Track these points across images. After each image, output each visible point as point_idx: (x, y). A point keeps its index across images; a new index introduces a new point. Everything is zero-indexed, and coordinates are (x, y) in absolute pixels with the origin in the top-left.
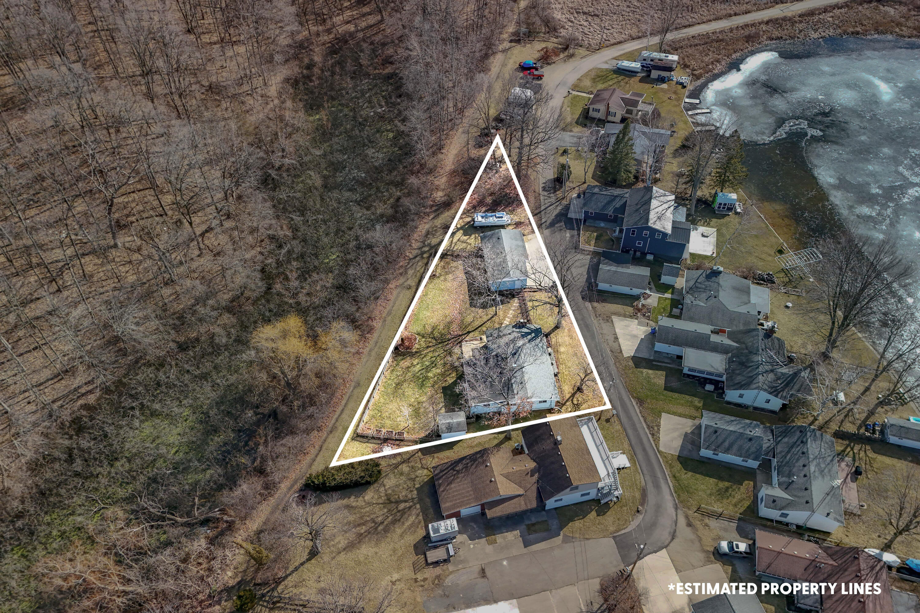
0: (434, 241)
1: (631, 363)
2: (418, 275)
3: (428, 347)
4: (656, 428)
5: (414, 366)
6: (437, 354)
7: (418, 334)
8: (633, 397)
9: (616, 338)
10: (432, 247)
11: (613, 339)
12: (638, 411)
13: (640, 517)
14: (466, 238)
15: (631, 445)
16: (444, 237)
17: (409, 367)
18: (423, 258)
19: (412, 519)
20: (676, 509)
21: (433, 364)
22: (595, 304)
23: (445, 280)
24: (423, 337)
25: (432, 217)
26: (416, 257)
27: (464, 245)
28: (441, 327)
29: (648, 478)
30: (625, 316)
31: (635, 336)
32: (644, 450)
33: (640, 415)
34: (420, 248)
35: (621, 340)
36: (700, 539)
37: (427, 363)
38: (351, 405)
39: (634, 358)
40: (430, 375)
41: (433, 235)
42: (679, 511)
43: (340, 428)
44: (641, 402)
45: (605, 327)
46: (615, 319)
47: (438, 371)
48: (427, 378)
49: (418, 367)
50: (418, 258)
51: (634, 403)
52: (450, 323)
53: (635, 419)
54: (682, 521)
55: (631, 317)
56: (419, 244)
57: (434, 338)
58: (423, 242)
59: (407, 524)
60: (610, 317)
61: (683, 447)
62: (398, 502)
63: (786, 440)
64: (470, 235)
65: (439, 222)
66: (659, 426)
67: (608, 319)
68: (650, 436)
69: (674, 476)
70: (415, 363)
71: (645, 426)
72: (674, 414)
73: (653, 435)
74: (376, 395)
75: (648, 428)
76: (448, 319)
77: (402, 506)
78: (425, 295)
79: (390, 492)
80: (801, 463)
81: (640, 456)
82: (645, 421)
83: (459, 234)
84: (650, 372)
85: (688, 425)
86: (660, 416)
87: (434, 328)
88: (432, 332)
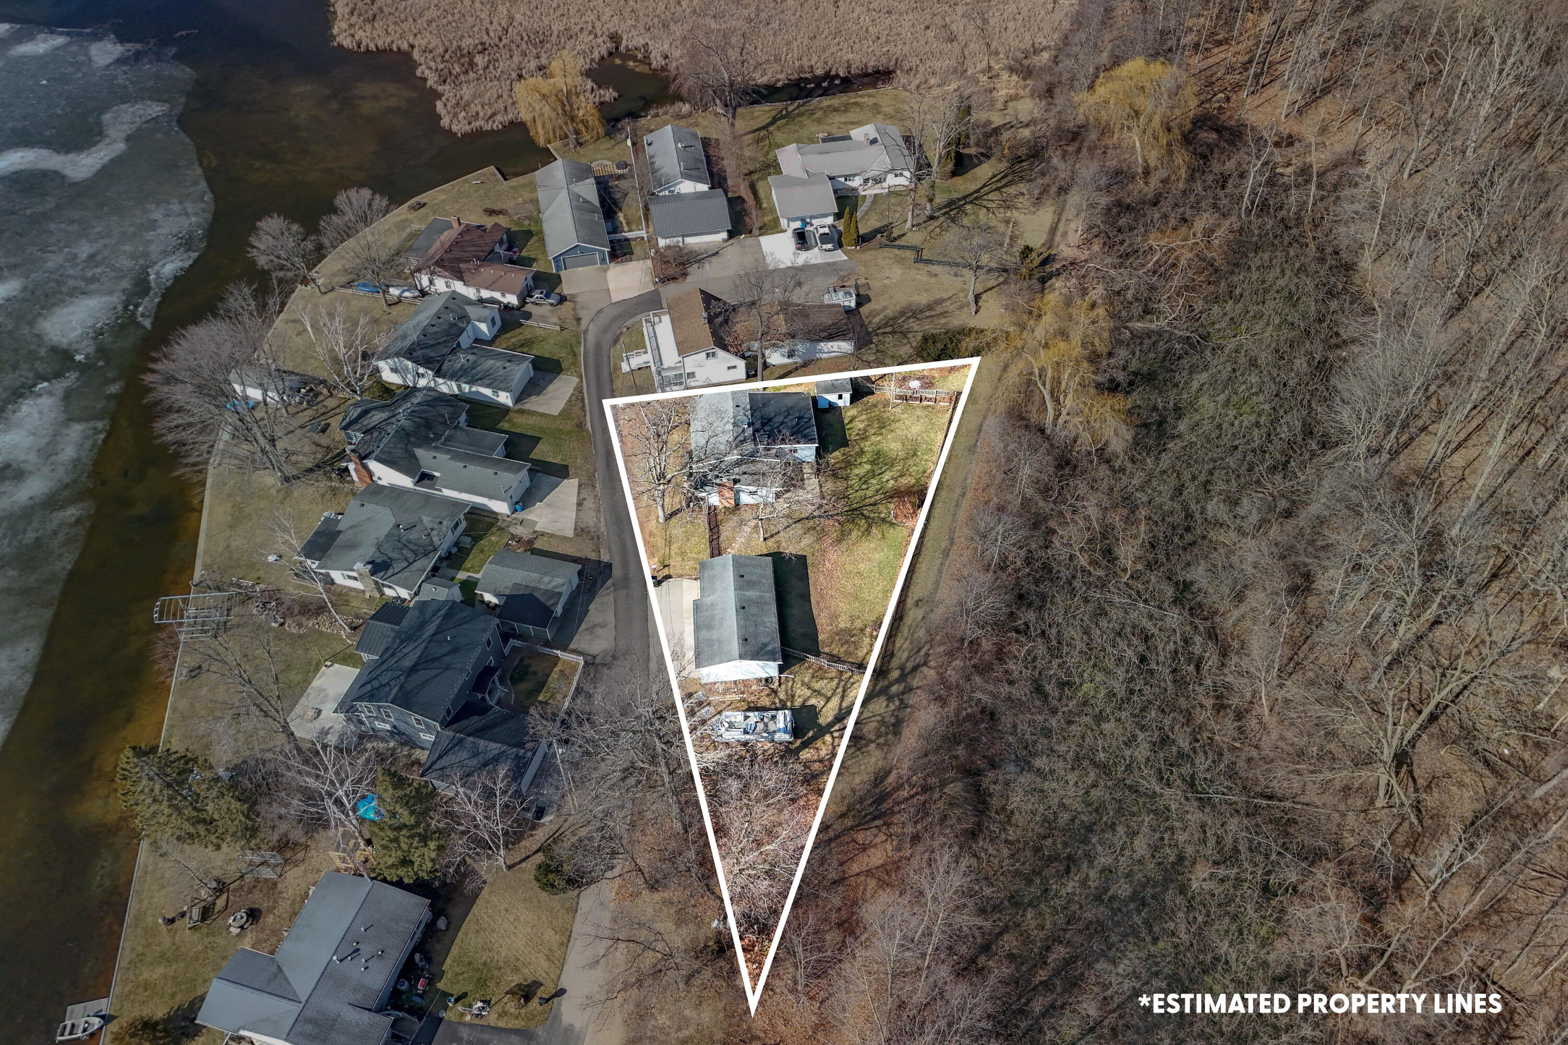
0: (879, 706)
1: (571, 471)
2: (905, 631)
3: (874, 504)
4: (574, 398)
5: (893, 478)
6: (860, 493)
7: (892, 524)
8: (587, 431)
9: (579, 504)
10: (884, 691)
11: (584, 502)
12: (588, 416)
13: (628, 324)
14: (812, 701)
15: (612, 382)
16: (861, 713)
17: (901, 476)
18: (902, 668)
19: (877, 320)
20: (586, 331)
21: (865, 479)
22: (593, 556)
23: (853, 619)
24: (883, 520)
25: (891, 779)
26: (915, 668)
27: (817, 686)
28: (854, 534)
29: (605, 354)
30: (552, 536)
31: (548, 505)
32: (598, 377)
33: (588, 412)
34: (910, 689)
35: (575, 501)
36: (574, 309)
37: (874, 481)
38: (975, 425)
39: (566, 476)
40: (868, 467)
41: (882, 722)
42: (585, 328)
44: (580, 426)
45: (590, 519)
46: (570, 533)
47: (856, 471)
48: (872, 462)
49: (886, 477)
50: (910, 665)
51: (589, 424)
52: (839, 541)
54: (585, 322)
55: (543, 534)
56: (912, 700)
57: (867, 518)
58: (903, 706)
59: (881, 316)
60: (577, 535)
61: (550, 382)
62: (893, 333)
63: (432, 354)
64: (803, 706)
65: (873, 759)
66: (570, 401)
67: (580, 531)
68: (585, 391)
69: (575, 355)
70: (892, 482)
71: (586, 401)
72: (543, 415)
73: (581, 392)
74: (940, 437)
75: (583, 400)
76: (844, 545)
77: (889, 329)
78: (887, 593)
79: (905, 341)
80: (435, 329)
81: (605, 374)
82: (584, 406)
83: (827, 715)
84: (550, 460)
85: (534, 404)
86: (563, 410)
87: (868, 532)
88: (870, 526)
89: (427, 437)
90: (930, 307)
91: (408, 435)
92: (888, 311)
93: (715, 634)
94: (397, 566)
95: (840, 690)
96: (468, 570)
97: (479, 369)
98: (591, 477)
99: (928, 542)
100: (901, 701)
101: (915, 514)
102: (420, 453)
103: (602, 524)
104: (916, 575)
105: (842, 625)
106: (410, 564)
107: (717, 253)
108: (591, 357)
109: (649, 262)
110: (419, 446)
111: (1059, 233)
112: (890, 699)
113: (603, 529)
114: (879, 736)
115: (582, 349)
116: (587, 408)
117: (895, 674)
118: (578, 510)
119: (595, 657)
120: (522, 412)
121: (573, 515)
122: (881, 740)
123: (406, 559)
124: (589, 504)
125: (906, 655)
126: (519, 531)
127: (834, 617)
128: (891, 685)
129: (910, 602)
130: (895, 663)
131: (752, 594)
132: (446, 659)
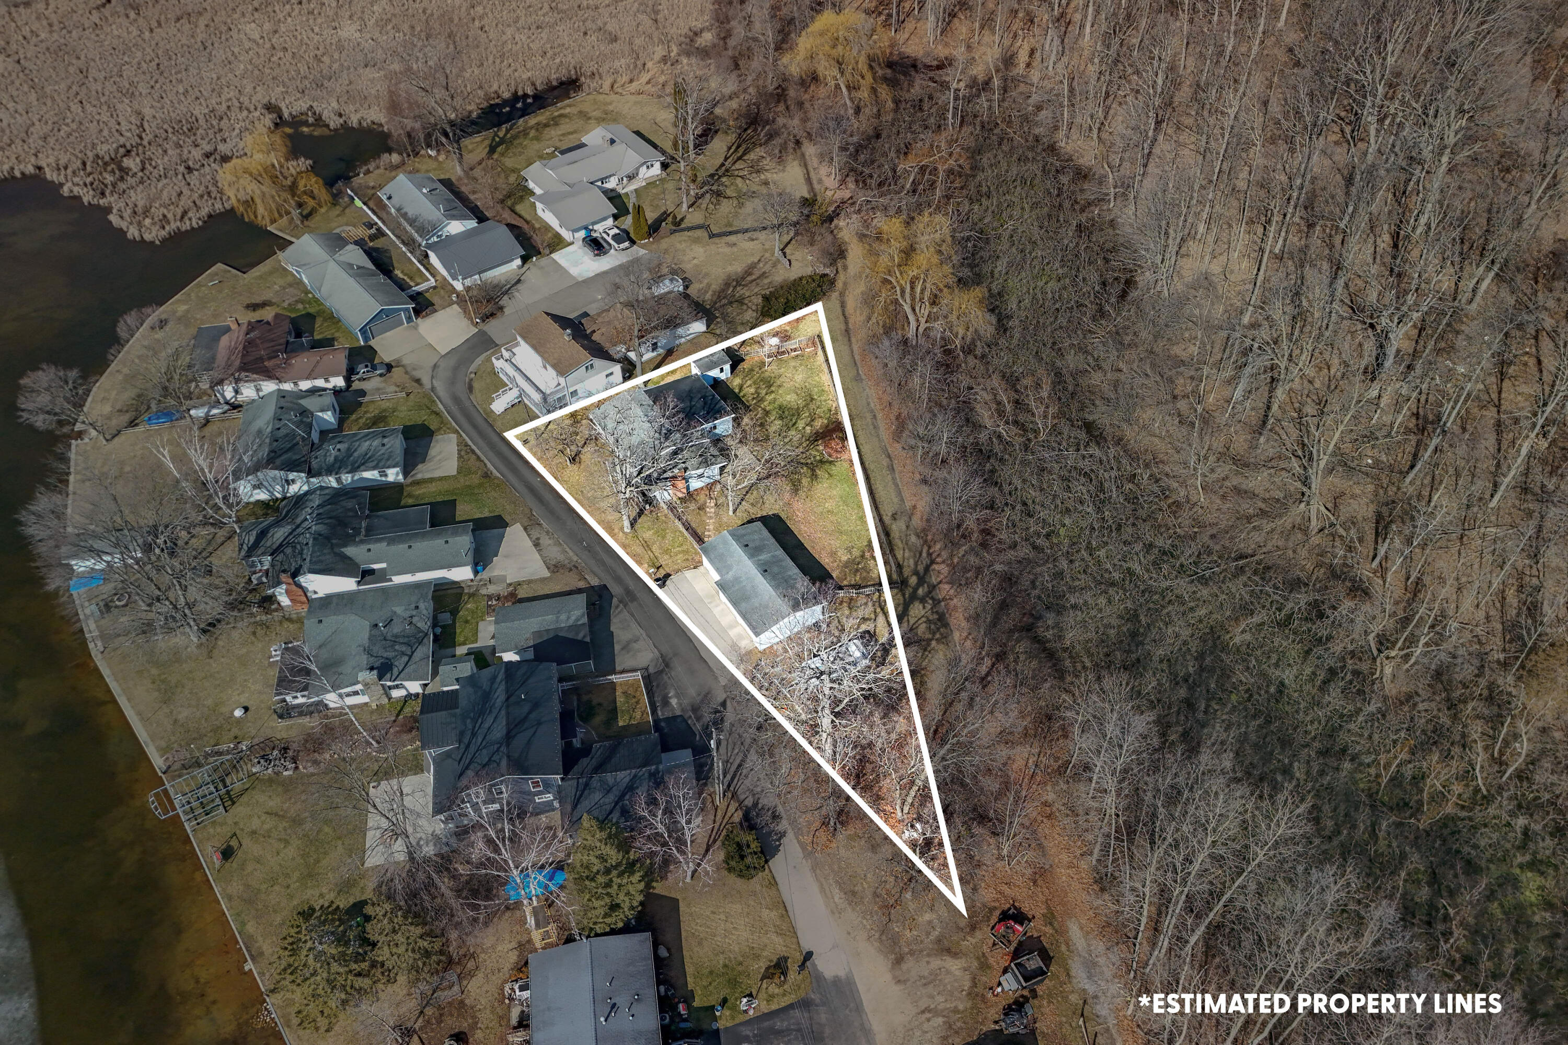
0: (917, 611)
1: (507, 518)
2: (898, 543)
3: (805, 451)
4: (463, 453)
5: (807, 425)
7: (831, 462)
8: (497, 478)
9: (537, 544)
10: (914, 597)
11: (541, 541)
12: (489, 465)
13: (472, 370)
15: (491, 426)
17: (813, 420)
18: (916, 573)
19: (709, 296)
20: (433, 389)
21: (783, 434)
22: (582, 584)
23: (849, 550)
24: (821, 461)
26: (927, 569)
28: (805, 481)
29: (467, 404)
30: (529, 582)
31: (506, 556)
32: (475, 426)
33: (486, 461)
34: (933, 587)
35: (529, 543)
36: (406, 373)
37: (792, 433)
38: (847, 359)
39: (505, 525)
40: (779, 423)
41: (929, 621)
42: (429, 386)
43: (840, 338)
44: (487, 475)
45: (555, 553)
46: (547, 574)
48: (781, 417)
49: (800, 425)
50: (921, 568)
51: (494, 471)
52: (796, 491)
53: (491, 454)
54: (426, 381)
55: (519, 584)
56: (940, 594)
57: (806, 465)
58: (936, 602)
59: (710, 293)
60: (553, 572)
61: (428, 447)
62: (731, 303)
63: (295, 457)
66: (460, 457)
67: (555, 568)
68: (470, 443)
69: (437, 414)
70: (808, 428)
71: (477, 451)
72: (441, 479)
73: (467, 445)
74: (825, 377)
75: (473, 452)
76: (802, 494)
77: (725, 301)
78: (862, 518)
79: (745, 307)
80: (283, 431)
81: (480, 421)
82: (478, 458)
83: (883, 633)
84: (479, 515)
85: (423, 471)
86: (460, 468)
87: (814, 477)
88: (813, 470)
89: (348, 535)
90: (748, 272)
91: (328, 538)
92: (713, 286)
93: (755, 602)
94: (400, 663)
95: (878, 610)
96: (464, 644)
97: (356, 454)
98: (531, 517)
99: (871, 466)
100: (933, 599)
101: (844, 448)
102: (350, 551)
103: (571, 554)
104: (877, 496)
105: (844, 558)
106: (410, 657)
107: (519, 281)
108: (454, 409)
109: (455, 306)
110: (345, 546)
111: (815, 182)
112: (923, 600)
113: (575, 558)
114: (934, 634)
115: (441, 406)
116: (483, 458)
117: (913, 580)
118: (539, 551)
119: (647, 669)
120: (417, 483)
121: (537, 556)
122: (938, 636)
123: (403, 654)
124: (545, 541)
125: (912, 562)
126: (492, 589)
127: (833, 554)
128: (915, 590)
129: (887, 519)
130: (907, 572)
131: (764, 557)
132: (532, 716)
